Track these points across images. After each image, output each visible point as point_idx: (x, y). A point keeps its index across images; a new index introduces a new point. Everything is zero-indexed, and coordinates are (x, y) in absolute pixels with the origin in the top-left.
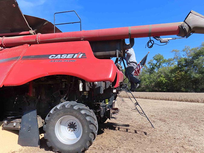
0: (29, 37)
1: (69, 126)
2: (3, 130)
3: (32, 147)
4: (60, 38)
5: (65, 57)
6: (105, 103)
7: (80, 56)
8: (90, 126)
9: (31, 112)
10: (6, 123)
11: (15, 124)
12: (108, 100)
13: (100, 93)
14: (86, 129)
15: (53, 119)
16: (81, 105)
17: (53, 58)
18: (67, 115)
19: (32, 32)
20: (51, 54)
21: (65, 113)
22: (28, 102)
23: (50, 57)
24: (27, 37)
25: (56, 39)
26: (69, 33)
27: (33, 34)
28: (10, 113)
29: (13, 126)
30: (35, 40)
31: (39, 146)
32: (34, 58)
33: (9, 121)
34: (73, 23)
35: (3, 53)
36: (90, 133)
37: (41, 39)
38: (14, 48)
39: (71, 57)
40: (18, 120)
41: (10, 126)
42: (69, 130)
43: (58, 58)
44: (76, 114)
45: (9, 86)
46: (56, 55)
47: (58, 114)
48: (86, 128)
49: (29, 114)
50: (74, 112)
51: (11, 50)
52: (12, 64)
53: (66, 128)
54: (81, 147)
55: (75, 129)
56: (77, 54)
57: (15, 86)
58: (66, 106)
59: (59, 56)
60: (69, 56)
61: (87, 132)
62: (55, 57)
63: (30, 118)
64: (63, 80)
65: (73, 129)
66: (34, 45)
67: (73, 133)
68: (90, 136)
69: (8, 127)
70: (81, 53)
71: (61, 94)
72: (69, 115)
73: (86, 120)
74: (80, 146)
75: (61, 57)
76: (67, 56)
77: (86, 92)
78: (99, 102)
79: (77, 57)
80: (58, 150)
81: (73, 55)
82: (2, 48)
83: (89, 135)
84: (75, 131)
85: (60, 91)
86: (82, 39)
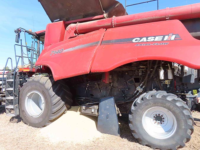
0: (104, 21)
1: (155, 118)
2: (81, 115)
3: (111, 135)
4: (140, 20)
5: (152, 40)
6: (193, 95)
7: (173, 38)
8: (188, 121)
9: (109, 100)
10: (84, 108)
11: (93, 111)
12: (196, 90)
13: (191, 82)
14: (183, 124)
15: (140, 109)
16: (174, 96)
17: (137, 41)
18: (158, 106)
19: (105, 15)
20: (134, 37)
21: (155, 104)
22: (99, 88)
23: (134, 41)
24: (101, 21)
25: (134, 20)
26: (151, 13)
27: (106, 17)
28: (83, 99)
29: (91, 112)
30: (110, 24)
31: (119, 135)
32: (115, 42)
33: (87, 107)
34: (148, 2)
35: (80, 39)
36: (189, 130)
37: (117, 22)
38: (89, 33)
39: (161, 40)
40: (96, 107)
41: (88, 111)
42: (155, 123)
43: (144, 41)
44: (170, 106)
45: (96, 72)
46: (141, 38)
47: (147, 105)
48: (183, 122)
49: (107, 101)
50: (167, 104)
51: (87, 35)
52: (95, 50)
53: (152, 120)
54: (176, 144)
55: (162, 122)
56: (167, 35)
57: (102, 72)
58: (157, 97)
59: (144, 39)
60: (158, 39)
61: (184, 128)
62: (140, 40)
63: (108, 106)
64: (141, 67)
65: (160, 122)
66: (110, 29)
67: (159, 126)
68: (188, 133)
69: (86, 113)
70: (173, 35)
71: (135, 82)
72: (159, 106)
73: (183, 114)
74: (174, 143)
75: (148, 40)
76: (155, 39)
77: (168, 81)
78: (185, 93)
79: (169, 39)
80: (147, 144)
81: (162, 37)
82: (76, 34)
83: (186, 132)
84: (163, 124)
85: (134, 78)
86: (167, 18)
